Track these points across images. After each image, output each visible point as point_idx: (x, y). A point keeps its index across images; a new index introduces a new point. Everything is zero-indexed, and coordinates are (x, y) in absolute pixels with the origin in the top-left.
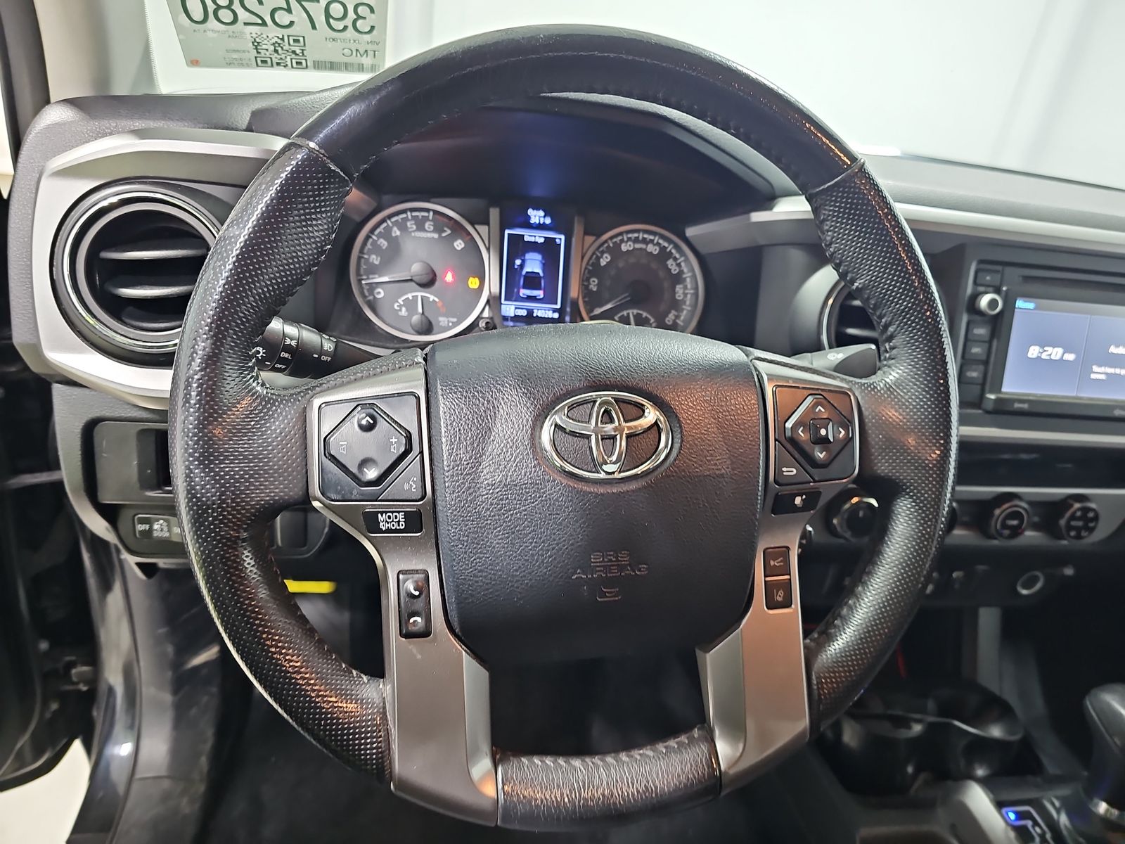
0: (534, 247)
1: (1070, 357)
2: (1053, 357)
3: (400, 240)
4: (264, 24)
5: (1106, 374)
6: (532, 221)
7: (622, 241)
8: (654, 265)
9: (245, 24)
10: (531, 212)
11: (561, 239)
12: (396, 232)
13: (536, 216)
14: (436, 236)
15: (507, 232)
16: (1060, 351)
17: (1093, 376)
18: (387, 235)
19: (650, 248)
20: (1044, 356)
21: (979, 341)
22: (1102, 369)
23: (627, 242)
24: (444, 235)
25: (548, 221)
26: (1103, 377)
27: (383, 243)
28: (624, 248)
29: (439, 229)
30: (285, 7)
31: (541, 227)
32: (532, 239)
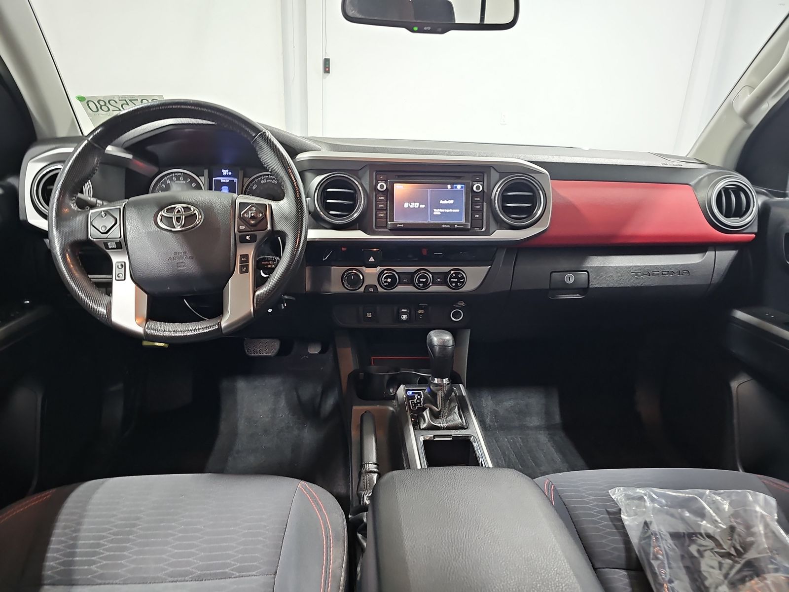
0: (225, 184)
1: (422, 206)
2: (415, 207)
3: (170, 184)
4: (120, 110)
5: (441, 212)
6: (224, 174)
7: (261, 179)
8: (276, 188)
9: (113, 111)
10: (223, 171)
11: (236, 180)
12: (169, 182)
13: (225, 172)
14: (184, 182)
15: (214, 179)
16: (418, 204)
17: (434, 213)
18: (165, 182)
19: (274, 181)
20: (411, 206)
21: (381, 201)
22: (439, 210)
23: (263, 179)
24: (188, 181)
25: (230, 173)
26: (440, 213)
27: (164, 186)
28: (262, 182)
29: (185, 179)
30: (126, 103)
31: (227, 176)
32: (224, 181)
